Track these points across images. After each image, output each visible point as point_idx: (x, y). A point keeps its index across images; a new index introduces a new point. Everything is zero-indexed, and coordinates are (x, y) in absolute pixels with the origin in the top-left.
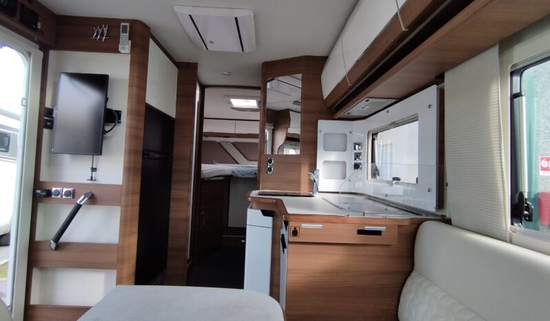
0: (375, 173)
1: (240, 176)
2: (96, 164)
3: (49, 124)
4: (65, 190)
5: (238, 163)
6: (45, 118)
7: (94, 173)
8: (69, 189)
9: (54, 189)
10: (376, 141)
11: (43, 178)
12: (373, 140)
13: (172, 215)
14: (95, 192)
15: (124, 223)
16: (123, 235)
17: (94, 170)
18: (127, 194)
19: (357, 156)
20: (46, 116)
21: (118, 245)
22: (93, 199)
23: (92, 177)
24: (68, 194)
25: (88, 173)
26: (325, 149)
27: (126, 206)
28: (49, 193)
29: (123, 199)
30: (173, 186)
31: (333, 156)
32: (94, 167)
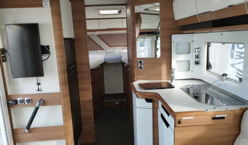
0: (209, 66)
1: (110, 62)
3: (4, 59)
4: (26, 99)
5: (103, 49)
6: (2, 55)
7: (39, 86)
8: (28, 98)
9: (19, 99)
10: (210, 48)
11: (9, 93)
12: (208, 46)
14: (44, 98)
15: (64, 114)
16: (65, 120)
17: (39, 84)
18: (64, 98)
19: (197, 57)
20: (2, 54)
21: (63, 126)
22: (44, 103)
23: (39, 89)
24: (28, 101)
25: (36, 87)
26: (177, 54)
27: (65, 104)
28: (16, 102)
29: (62, 101)
30: (79, 82)
31: (182, 58)
32: (39, 82)
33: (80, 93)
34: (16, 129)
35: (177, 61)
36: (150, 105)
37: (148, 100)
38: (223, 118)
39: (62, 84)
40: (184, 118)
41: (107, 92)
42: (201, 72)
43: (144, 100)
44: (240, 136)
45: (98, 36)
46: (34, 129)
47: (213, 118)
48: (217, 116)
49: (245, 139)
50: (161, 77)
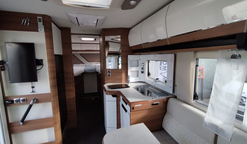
0: (149, 74)
2: (34, 85)
3: (3, 68)
4: (21, 99)
5: (83, 63)
6: (1, 66)
7: (33, 89)
8: (24, 98)
9: (15, 99)
10: (149, 63)
11: (6, 95)
12: (148, 63)
13: (66, 98)
14: (37, 98)
15: (54, 108)
16: (54, 113)
17: (33, 87)
18: (53, 97)
19: (142, 69)
20: (1, 65)
21: (53, 117)
22: (37, 101)
23: (33, 91)
24: (23, 100)
25: (31, 90)
26: (131, 66)
27: (54, 102)
28: (12, 102)
29: (52, 99)
30: (66, 85)
31: (134, 69)
32: (33, 86)
33: (66, 93)
34: (11, 123)
35: (131, 71)
36: (115, 99)
37: (114, 96)
38: (157, 104)
39: (52, 87)
40: (136, 106)
41: (86, 92)
42: (145, 78)
43: (111, 96)
44: (167, 114)
45: (81, 54)
46: (28, 121)
47: (153, 105)
48: (154, 103)
49: (169, 115)
50: (122, 81)
